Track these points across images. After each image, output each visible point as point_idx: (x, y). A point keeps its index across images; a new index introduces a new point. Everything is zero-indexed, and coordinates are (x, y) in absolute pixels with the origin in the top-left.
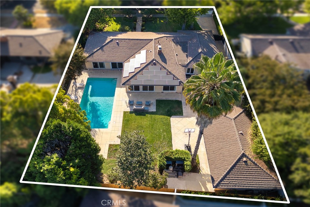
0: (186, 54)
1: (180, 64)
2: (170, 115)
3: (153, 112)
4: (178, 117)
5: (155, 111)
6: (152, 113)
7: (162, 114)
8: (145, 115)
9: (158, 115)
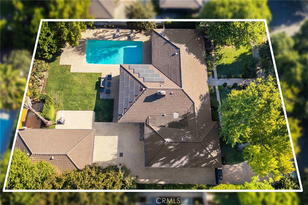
0: (165, 126)
1: (148, 117)
2: (95, 110)
3: (100, 96)
4: (93, 117)
5: (101, 98)
6: (98, 95)
7: (96, 103)
8: (95, 89)
9: (96, 100)
